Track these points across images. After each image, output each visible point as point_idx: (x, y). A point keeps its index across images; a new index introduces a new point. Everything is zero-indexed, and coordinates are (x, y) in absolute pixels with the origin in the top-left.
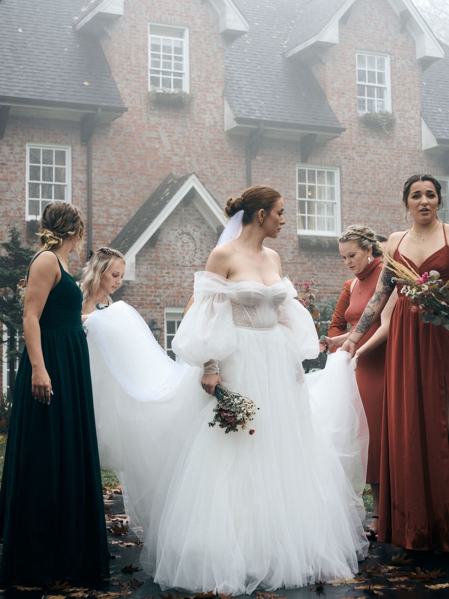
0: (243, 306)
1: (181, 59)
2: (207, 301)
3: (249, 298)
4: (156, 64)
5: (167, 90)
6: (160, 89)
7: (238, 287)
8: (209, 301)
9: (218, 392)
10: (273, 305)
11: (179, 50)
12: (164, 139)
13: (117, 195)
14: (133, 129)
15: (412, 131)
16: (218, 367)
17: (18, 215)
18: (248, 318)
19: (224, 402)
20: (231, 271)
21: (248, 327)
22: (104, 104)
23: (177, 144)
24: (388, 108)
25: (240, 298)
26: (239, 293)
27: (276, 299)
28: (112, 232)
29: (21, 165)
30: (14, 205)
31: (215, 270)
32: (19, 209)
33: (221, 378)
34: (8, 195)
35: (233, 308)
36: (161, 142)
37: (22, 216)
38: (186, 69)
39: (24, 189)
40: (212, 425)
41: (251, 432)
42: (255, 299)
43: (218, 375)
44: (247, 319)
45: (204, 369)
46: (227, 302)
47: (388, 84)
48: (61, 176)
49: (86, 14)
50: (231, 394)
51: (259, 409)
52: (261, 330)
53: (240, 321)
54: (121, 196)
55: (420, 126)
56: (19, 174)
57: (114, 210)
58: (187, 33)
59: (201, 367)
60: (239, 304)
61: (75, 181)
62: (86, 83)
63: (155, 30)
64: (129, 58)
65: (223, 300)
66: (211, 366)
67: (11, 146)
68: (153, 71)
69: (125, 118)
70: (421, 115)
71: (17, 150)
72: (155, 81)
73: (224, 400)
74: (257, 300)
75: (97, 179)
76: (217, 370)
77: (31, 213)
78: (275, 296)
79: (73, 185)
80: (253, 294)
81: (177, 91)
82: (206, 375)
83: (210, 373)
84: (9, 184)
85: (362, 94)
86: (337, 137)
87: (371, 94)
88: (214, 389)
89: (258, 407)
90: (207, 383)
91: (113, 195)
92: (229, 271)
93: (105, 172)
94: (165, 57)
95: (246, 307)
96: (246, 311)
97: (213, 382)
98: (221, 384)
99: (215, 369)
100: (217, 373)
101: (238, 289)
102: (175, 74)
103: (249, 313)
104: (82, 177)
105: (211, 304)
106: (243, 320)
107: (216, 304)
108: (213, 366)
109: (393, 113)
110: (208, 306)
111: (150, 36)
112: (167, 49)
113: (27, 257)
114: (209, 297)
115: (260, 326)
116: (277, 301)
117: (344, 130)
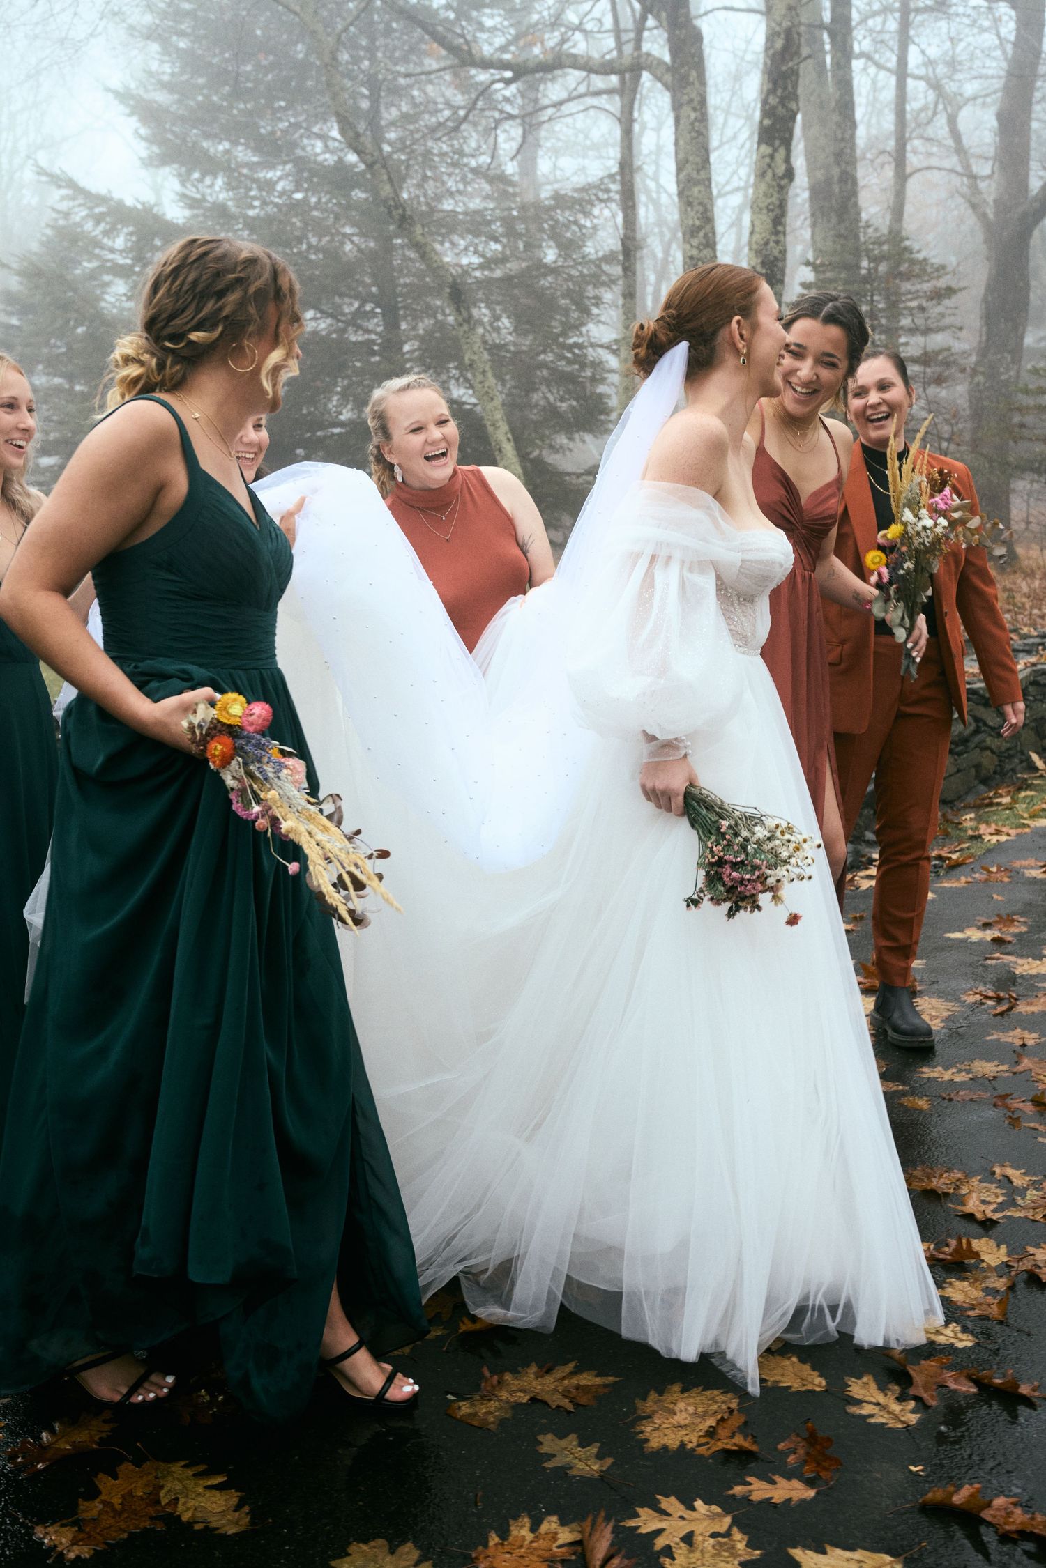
0: (734, 594)
7: (743, 544)
18: (742, 626)
19: (724, 838)
20: (721, 491)
21: (740, 646)
25: (743, 574)
26: (745, 561)
40: (693, 902)
41: (793, 920)
43: (688, 762)
44: (740, 627)
45: (648, 749)
50: (737, 814)
51: (819, 846)
60: (727, 588)
65: (702, 571)
73: (724, 834)
76: (686, 748)
82: (653, 767)
83: (668, 759)
88: (681, 798)
89: (817, 842)
92: (719, 490)
95: (739, 597)
96: (738, 606)
97: (676, 781)
98: (699, 785)
99: (681, 745)
100: (686, 756)
101: (744, 552)
108: (676, 739)
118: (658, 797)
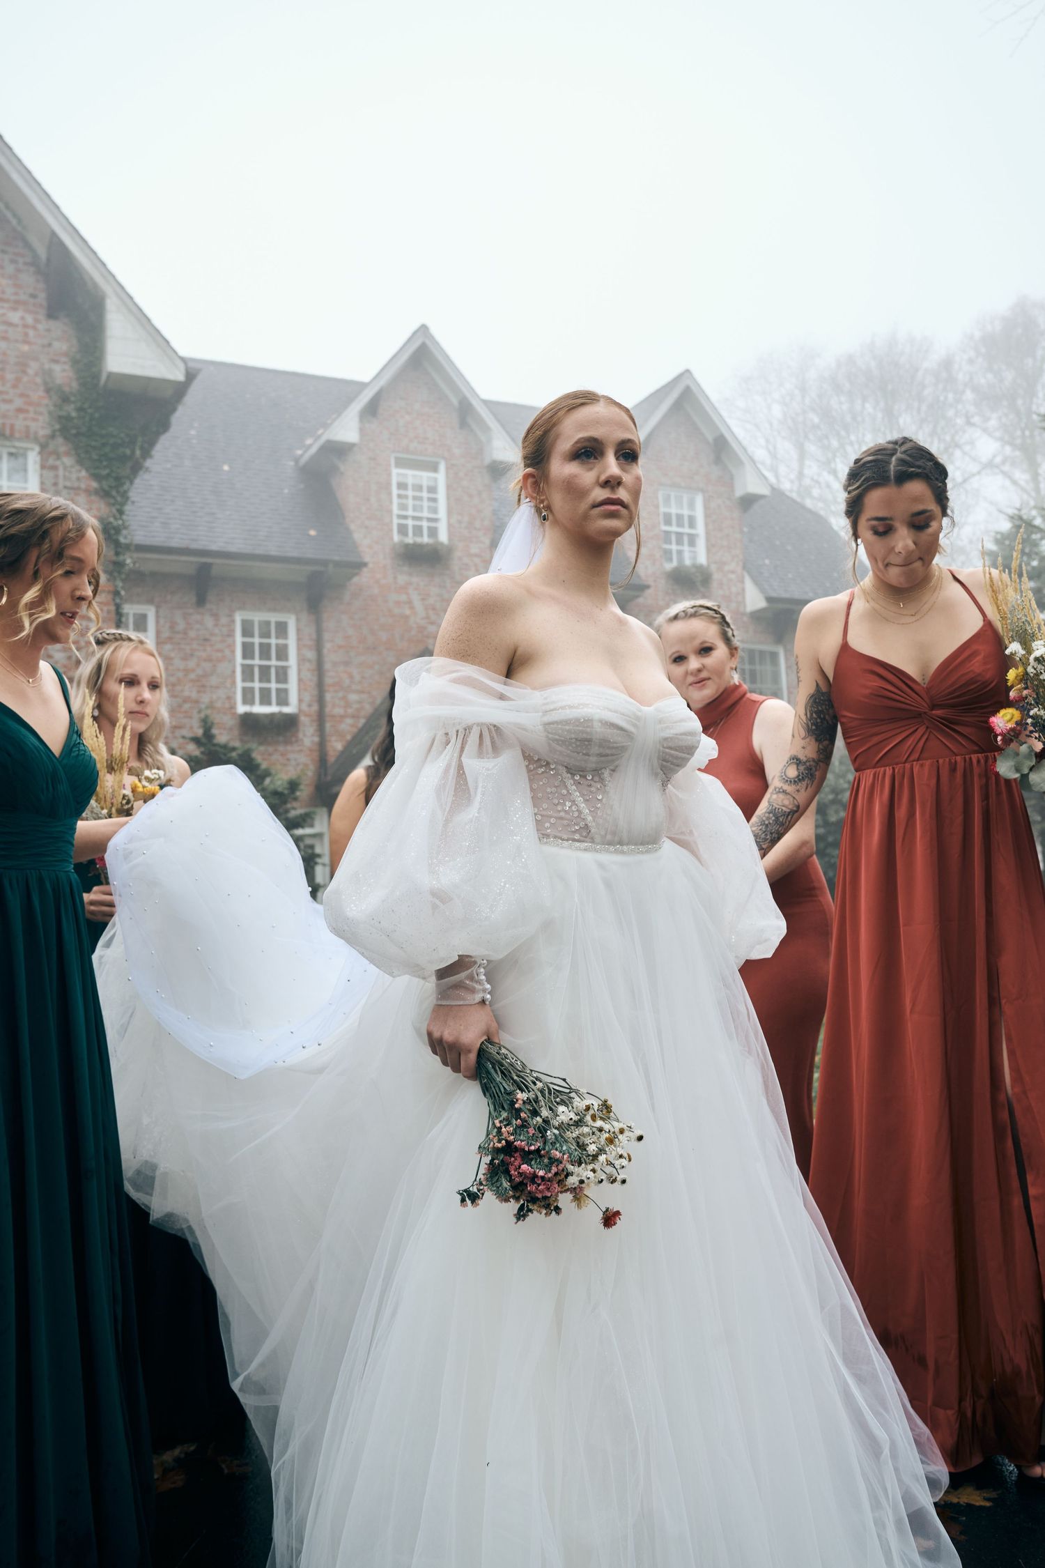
0: (563, 770)
1: (434, 500)
2: (441, 753)
3: (587, 740)
4: (403, 507)
5: (419, 540)
6: (410, 540)
7: (544, 704)
8: (450, 752)
9: (488, 1072)
10: (659, 770)
11: (432, 489)
12: (417, 604)
13: (357, 678)
14: (376, 591)
15: (734, 589)
16: (488, 981)
17: (227, 705)
18: (580, 812)
19: (518, 1117)
20: (518, 653)
21: (578, 841)
22: (336, 558)
23: (434, 609)
24: (702, 559)
25: (554, 740)
26: (550, 724)
27: (670, 748)
28: (352, 726)
29: (229, 640)
30: (221, 693)
31: (464, 652)
32: (229, 698)
33: (497, 1018)
34: (214, 680)
35: (531, 780)
36: (412, 608)
37: (233, 707)
38: (442, 513)
39: (234, 672)
40: (470, 1196)
41: (610, 1219)
42: (604, 743)
43: (488, 1008)
44: (576, 814)
45: (437, 985)
46: (509, 759)
47: (700, 529)
48: (282, 653)
49: (310, 446)
50: (539, 1085)
51: (640, 1138)
52: (623, 852)
53: (552, 820)
54: (363, 677)
55: (743, 582)
56: (227, 652)
57: (353, 697)
58: (442, 467)
59: (424, 978)
60: (548, 764)
61: (301, 660)
62: (312, 533)
63: (400, 463)
64: (368, 500)
65: (496, 750)
66: (463, 975)
67: (216, 616)
68: (400, 517)
69: (364, 578)
70: (744, 568)
71: (224, 620)
72: (403, 530)
73: (519, 1111)
74: (609, 748)
75: (330, 657)
76: (484, 990)
77: (245, 702)
78: (666, 739)
79: (299, 665)
80: (598, 728)
81: (431, 541)
82: (444, 1008)
83: (461, 1003)
84: (214, 666)
85: (668, 541)
86: (637, 597)
87: (680, 542)
88: (473, 1057)
89: (638, 1133)
90: (448, 1036)
91: (351, 677)
92: (515, 652)
93: (340, 647)
94: (415, 498)
95: (573, 775)
96: (574, 787)
97: (470, 1033)
98: (497, 1041)
99: (478, 987)
100: (483, 1002)
101: (546, 712)
102: (429, 520)
103: (582, 795)
104: (311, 655)
105: (454, 764)
106: (561, 818)
107: (472, 764)
108: (471, 978)
109: (709, 566)
110: (447, 770)
111: (395, 472)
112: (419, 488)
113: (225, 754)
114: (448, 743)
115: (618, 840)
116: (672, 755)
117: (648, 587)
118: (446, 1050)
